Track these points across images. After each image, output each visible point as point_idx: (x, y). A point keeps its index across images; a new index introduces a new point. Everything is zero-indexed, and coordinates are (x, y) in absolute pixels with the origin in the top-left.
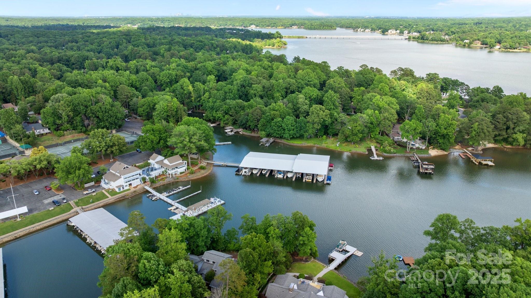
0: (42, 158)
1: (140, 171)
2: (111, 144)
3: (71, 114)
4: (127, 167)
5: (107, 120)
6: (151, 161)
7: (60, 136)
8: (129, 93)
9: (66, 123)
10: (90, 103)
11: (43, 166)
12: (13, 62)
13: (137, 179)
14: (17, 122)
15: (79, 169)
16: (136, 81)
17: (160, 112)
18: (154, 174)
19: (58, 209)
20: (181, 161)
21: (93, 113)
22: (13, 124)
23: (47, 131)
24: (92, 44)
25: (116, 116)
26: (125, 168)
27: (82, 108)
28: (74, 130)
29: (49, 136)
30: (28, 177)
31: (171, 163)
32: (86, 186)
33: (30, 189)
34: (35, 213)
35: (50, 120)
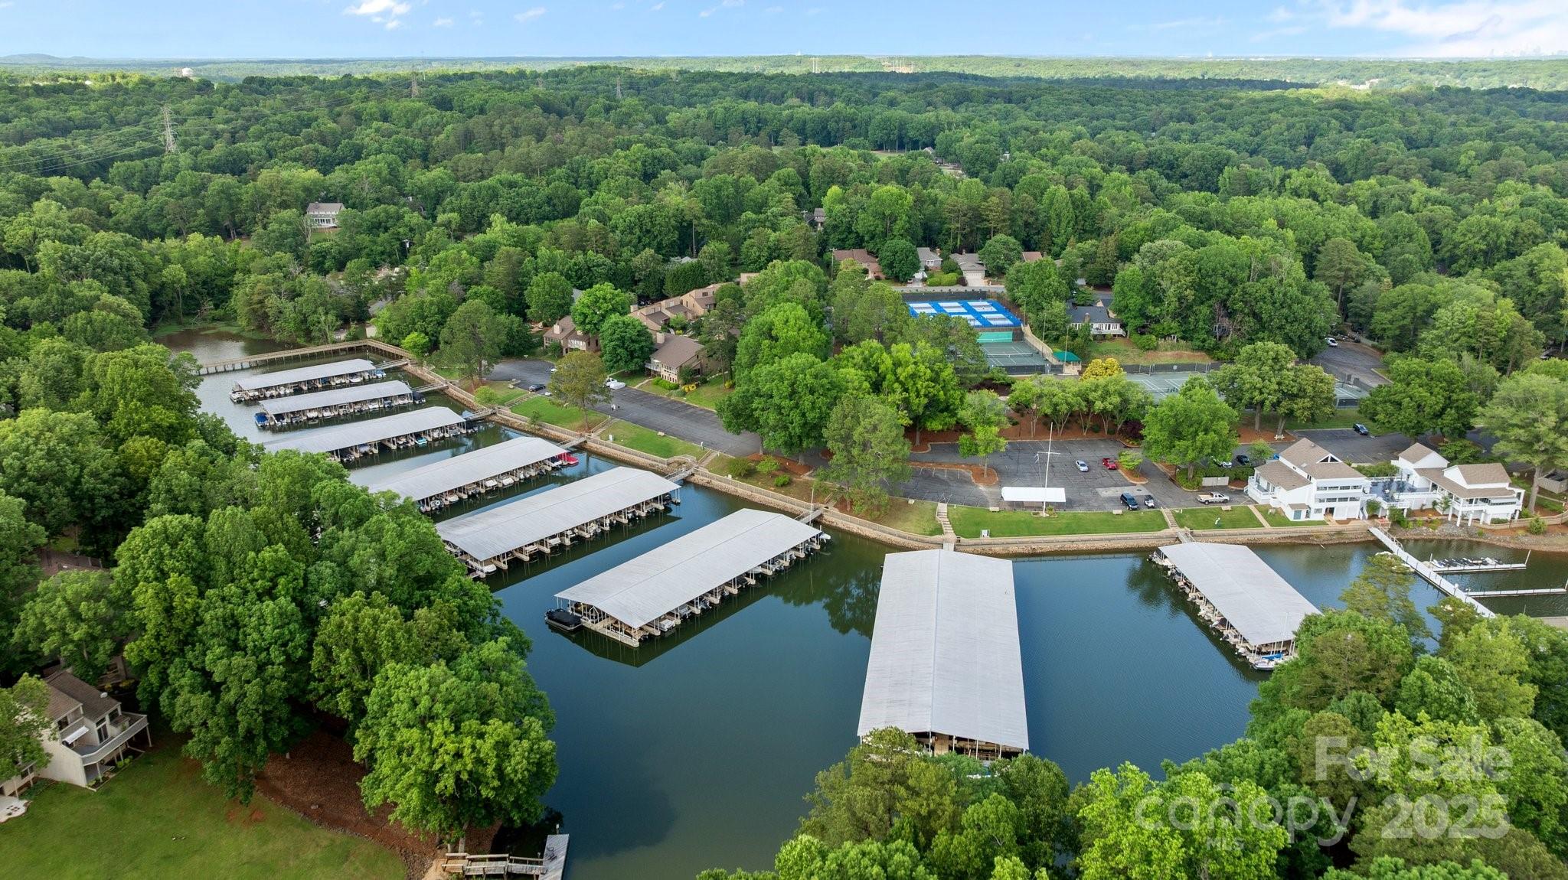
0: (1112, 388)
1: (1366, 482)
2: (1295, 390)
3: (1189, 294)
4: (1333, 460)
5: (1281, 328)
6: (1402, 463)
7: (1147, 348)
8: (1356, 264)
9: (1168, 318)
10: (1245, 275)
11: (1110, 407)
12: (1043, 158)
13: (1353, 499)
14: (1057, 295)
15: (1206, 431)
16: (1374, 237)
17: (1448, 334)
18: (1407, 501)
19: (1131, 517)
20: (1506, 485)
22: (1048, 298)
24: (1235, 128)
25: (1311, 321)
26: (1326, 460)
28: (1183, 338)
29: (1119, 344)
30: (1071, 426)
31: (1469, 482)
32: (1207, 482)
33: (1068, 456)
34: (1080, 511)
35: (1135, 301)
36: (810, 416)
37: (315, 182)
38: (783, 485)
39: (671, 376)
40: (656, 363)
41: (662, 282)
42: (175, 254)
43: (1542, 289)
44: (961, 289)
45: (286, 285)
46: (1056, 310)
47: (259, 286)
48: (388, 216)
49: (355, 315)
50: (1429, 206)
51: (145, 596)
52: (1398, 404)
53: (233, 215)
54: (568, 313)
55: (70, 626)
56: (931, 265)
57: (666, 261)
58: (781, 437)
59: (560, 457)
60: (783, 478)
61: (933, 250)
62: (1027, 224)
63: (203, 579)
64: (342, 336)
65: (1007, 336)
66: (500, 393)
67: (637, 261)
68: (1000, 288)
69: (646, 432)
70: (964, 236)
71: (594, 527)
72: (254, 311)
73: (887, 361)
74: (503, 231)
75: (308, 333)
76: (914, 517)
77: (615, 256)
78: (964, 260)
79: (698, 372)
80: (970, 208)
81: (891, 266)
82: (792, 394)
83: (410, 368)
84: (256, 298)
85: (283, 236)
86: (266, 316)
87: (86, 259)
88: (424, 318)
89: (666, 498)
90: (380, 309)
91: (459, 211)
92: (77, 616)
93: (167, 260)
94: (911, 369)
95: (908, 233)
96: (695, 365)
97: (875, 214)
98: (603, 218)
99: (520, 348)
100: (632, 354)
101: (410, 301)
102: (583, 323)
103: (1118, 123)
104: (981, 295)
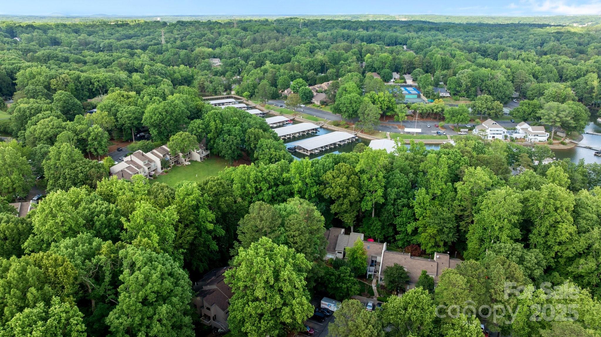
0: (439, 106)
1: (505, 130)
3: (469, 84)
4: (496, 124)
5: (496, 94)
6: (518, 127)
7: (456, 100)
8: (526, 78)
9: (463, 91)
10: (487, 79)
11: (438, 111)
12: (441, 48)
13: (500, 134)
14: (431, 84)
15: (461, 115)
16: (539, 72)
18: (515, 136)
19: (438, 136)
20: (544, 132)
21: (486, 87)
22: (428, 85)
23: (448, 95)
24: (515, 40)
25: (505, 93)
26: (493, 124)
27: (479, 81)
28: (468, 97)
29: (448, 99)
30: (427, 117)
31: (533, 131)
32: (462, 130)
33: (425, 124)
34: (425, 135)
35: (453, 86)
36: (355, 108)
37: (211, 52)
38: (347, 127)
39: (318, 103)
40: (314, 100)
41: (316, 80)
42: (177, 71)
43: (588, 87)
44: (404, 84)
45: (209, 79)
46: (430, 88)
47: (202, 79)
48: (235, 61)
49: (228, 88)
50: (565, 63)
51: (212, 124)
52: (519, 112)
53: (188, 61)
54: (289, 87)
55: (198, 129)
56: (396, 77)
57: (317, 74)
58: (347, 114)
59: (288, 121)
60: (347, 126)
61: (397, 73)
62: (427, 66)
63: (222, 122)
64: (225, 94)
65: (416, 96)
66: (271, 107)
67: (309, 74)
68: (416, 84)
69: (311, 116)
70: (408, 69)
71: (298, 134)
72: (200, 86)
73: (377, 96)
74: (269, 66)
75: (216, 92)
76: (380, 135)
77: (302, 73)
78: (406, 76)
79: (325, 102)
80: (410, 61)
81: (384, 77)
82: (351, 103)
83: (245, 102)
84: (201, 83)
85: (206, 66)
86: (204, 87)
87: (156, 70)
88: (249, 88)
89: (316, 129)
90: (235, 87)
91: (255, 60)
92: (199, 127)
93: (175, 72)
94: (383, 98)
95: (390, 67)
96: (325, 100)
97: (380, 62)
98: (298, 62)
99: (275, 96)
100: (307, 97)
101: (244, 83)
102: (294, 89)
103: (475, 38)
104: (411, 86)
